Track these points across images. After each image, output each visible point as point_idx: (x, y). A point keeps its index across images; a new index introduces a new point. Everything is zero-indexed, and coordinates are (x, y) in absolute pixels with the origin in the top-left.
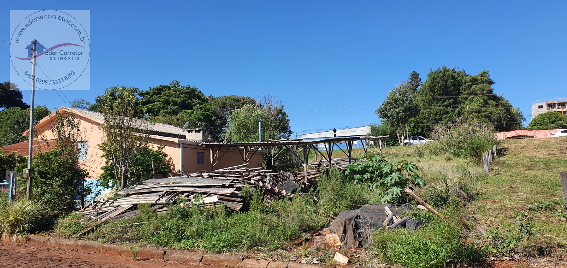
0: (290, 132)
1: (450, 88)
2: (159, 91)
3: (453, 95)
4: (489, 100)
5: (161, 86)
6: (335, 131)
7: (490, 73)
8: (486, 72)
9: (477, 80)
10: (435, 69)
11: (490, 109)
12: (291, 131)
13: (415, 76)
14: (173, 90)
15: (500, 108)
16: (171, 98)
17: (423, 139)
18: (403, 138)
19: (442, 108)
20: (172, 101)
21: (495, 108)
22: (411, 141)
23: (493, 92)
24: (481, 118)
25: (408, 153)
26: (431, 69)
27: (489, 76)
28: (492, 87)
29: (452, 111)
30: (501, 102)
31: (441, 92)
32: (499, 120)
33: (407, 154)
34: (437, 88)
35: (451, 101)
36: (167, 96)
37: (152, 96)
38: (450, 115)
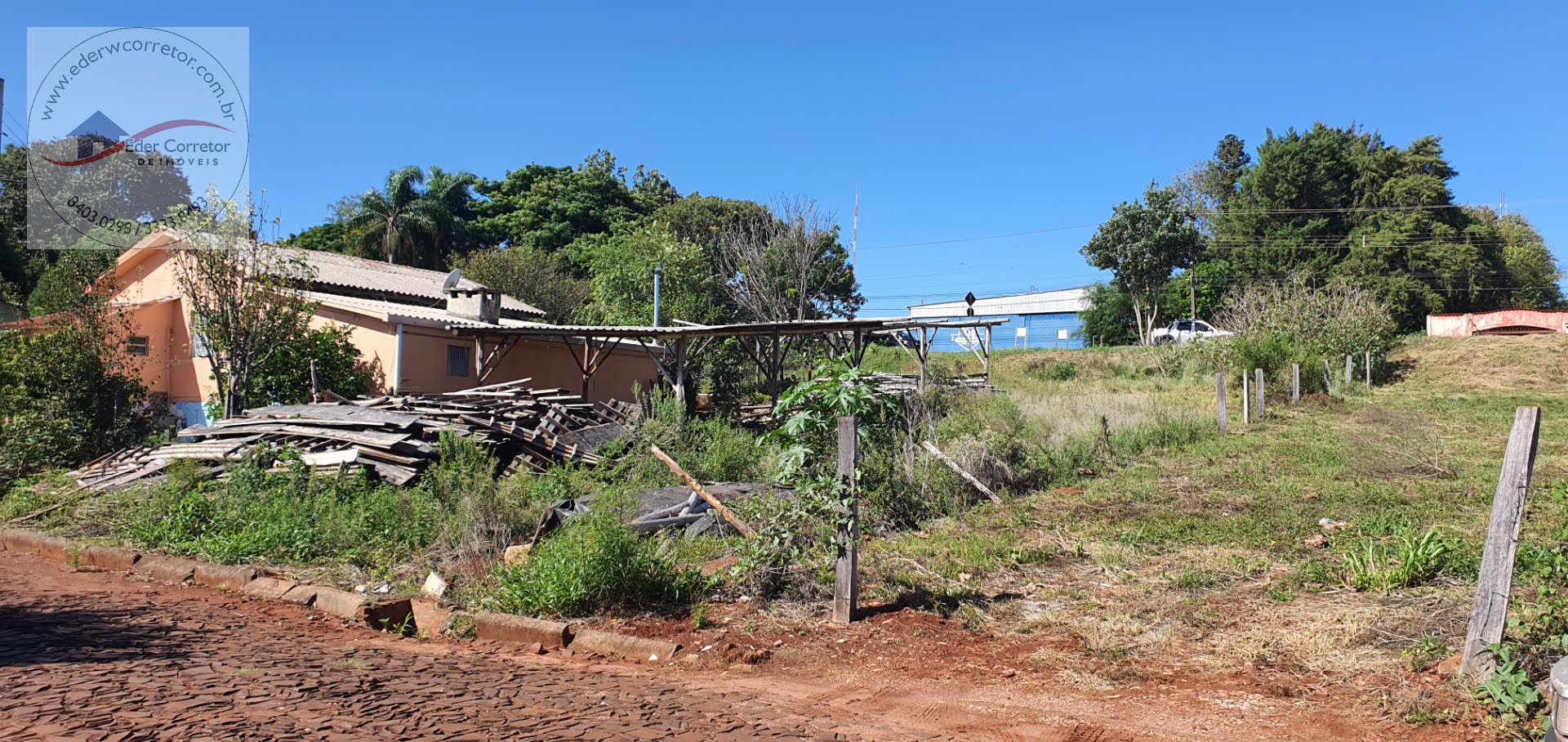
0: (859, 300)
1: (1323, 183)
2: (525, 181)
3: (1328, 206)
4: (1435, 224)
5: (528, 167)
6: (970, 299)
7: (1442, 145)
8: (1431, 139)
9: (1401, 165)
10: (1281, 132)
11: (1437, 250)
12: (862, 295)
13: (1232, 149)
14: (561, 178)
15: (1467, 245)
16: (553, 203)
17: (1206, 329)
18: (1150, 323)
19: (1292, 243)
20: (556, 209)
21: (1450, 245)
22: (1175, 333)
23: (1451, 199)
24: (1367, 273)
25: (1150, 367)
26: (1269, 132)
27: (1440, 152)
28: (1451, 185)
29: (1324, 250)
30: (1472, 228)
31: (1294, 196)
32: (1461, 280)
33: (1145, 368)
34: (1281, 187)
35: (1322, 222)
36: (544, 195)
37: (507, 194)
38: (1316, 261)
